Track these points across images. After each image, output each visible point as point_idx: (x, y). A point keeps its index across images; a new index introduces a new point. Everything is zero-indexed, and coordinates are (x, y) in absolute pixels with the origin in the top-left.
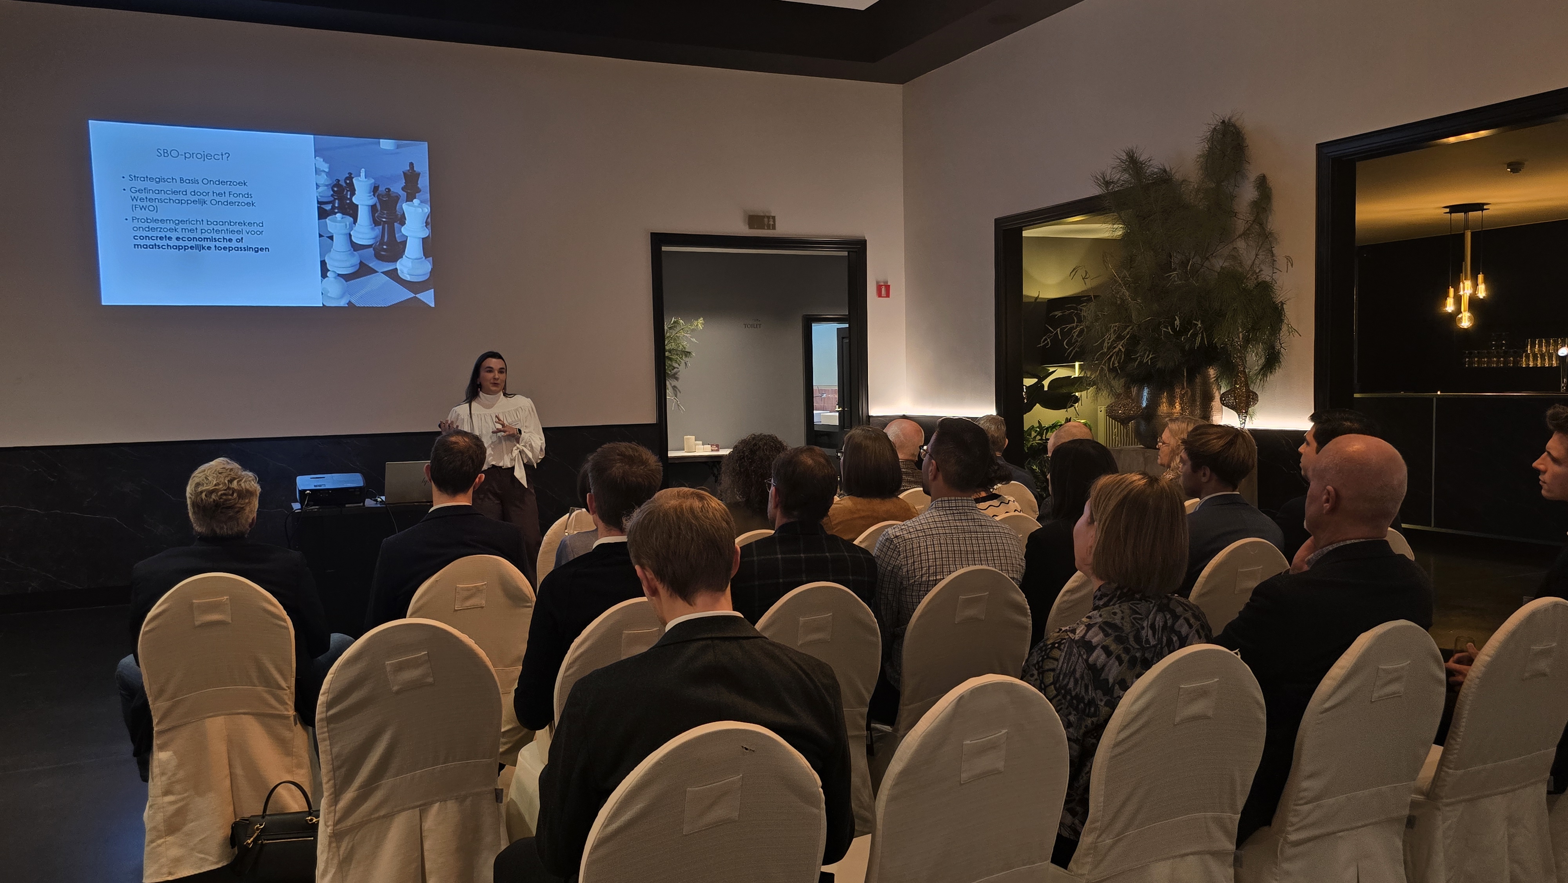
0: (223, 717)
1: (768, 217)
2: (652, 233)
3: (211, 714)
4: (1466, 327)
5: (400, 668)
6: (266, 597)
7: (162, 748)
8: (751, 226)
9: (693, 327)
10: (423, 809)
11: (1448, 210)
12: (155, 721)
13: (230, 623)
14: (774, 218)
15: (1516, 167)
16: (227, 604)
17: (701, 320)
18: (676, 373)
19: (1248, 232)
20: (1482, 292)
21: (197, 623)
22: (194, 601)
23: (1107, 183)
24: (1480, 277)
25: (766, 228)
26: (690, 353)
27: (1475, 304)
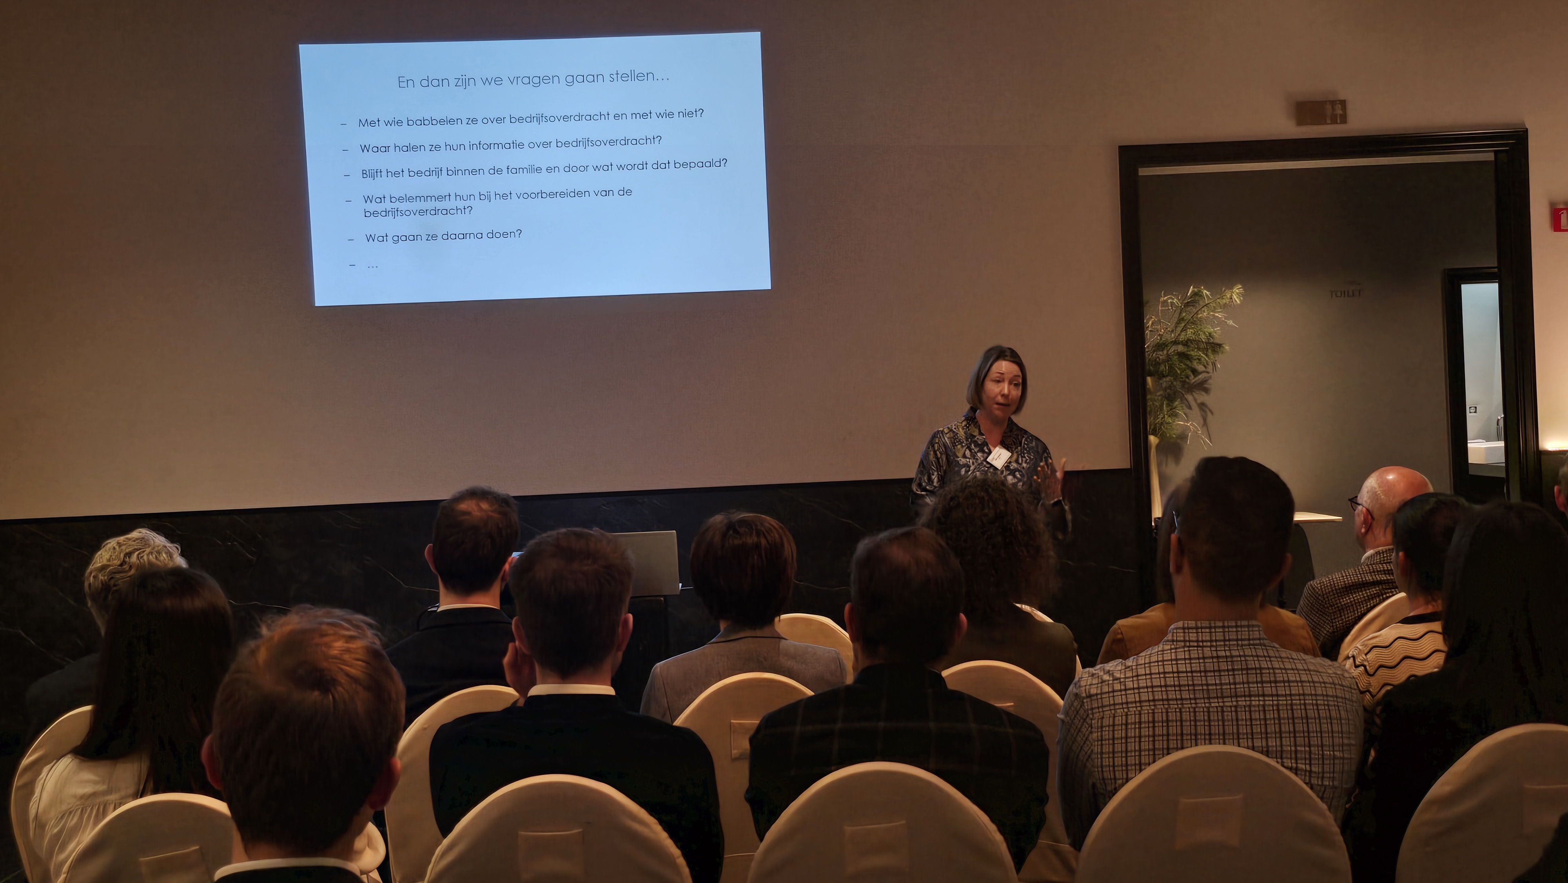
1: (1333, 103)
2: (1120, 147)
8: (1300, 122)
9: (1225, 301)
14: (1343, 103)
17: (1237, 289)
18: (1205, 381)
25: (1329, 121)
26: (1220, 345)
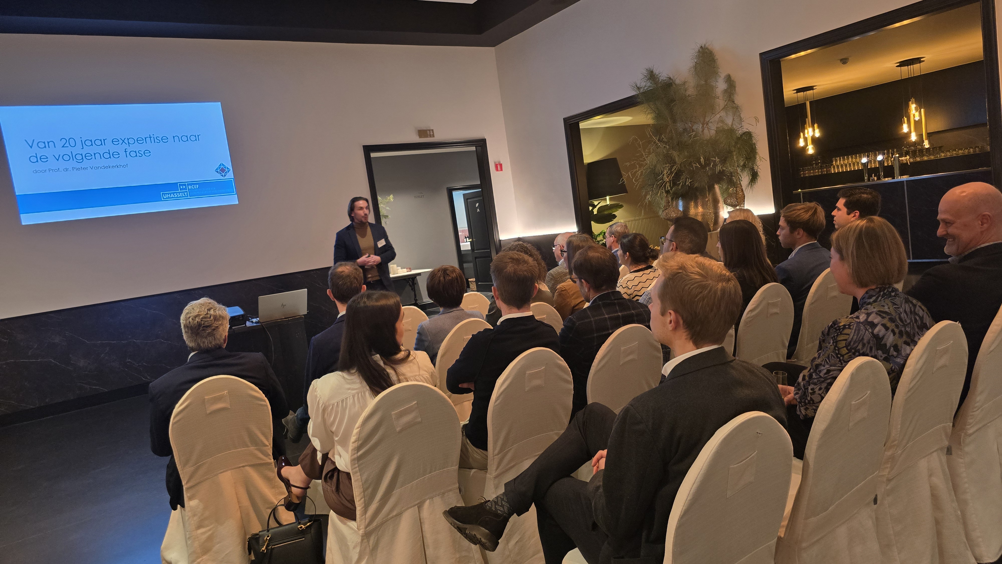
0: (230, 471)
1: (429, 130)
2: (364, 146)
3: (222, 471)
4: (811, 153)
5: (401, 415)
6: (251, 387)
7: (190, 499)
8: (420, 136)
9: (387, 201)
10: (420, 506)
11: (795, 92)
12: (184, 483)
13: (229, 408)
14: (432, 130)
15: (844, 61)
16: (227, 396)
17: (391, 196)
19: (726, 107)
20: (817, 134)
21: (208, 412)
22: (206, 397)
23: (639, 88)
24: (816, 126)
25: (429, 137)
27: (815, 141)
